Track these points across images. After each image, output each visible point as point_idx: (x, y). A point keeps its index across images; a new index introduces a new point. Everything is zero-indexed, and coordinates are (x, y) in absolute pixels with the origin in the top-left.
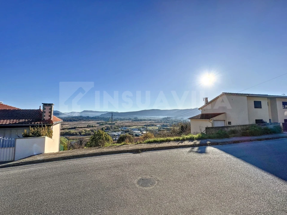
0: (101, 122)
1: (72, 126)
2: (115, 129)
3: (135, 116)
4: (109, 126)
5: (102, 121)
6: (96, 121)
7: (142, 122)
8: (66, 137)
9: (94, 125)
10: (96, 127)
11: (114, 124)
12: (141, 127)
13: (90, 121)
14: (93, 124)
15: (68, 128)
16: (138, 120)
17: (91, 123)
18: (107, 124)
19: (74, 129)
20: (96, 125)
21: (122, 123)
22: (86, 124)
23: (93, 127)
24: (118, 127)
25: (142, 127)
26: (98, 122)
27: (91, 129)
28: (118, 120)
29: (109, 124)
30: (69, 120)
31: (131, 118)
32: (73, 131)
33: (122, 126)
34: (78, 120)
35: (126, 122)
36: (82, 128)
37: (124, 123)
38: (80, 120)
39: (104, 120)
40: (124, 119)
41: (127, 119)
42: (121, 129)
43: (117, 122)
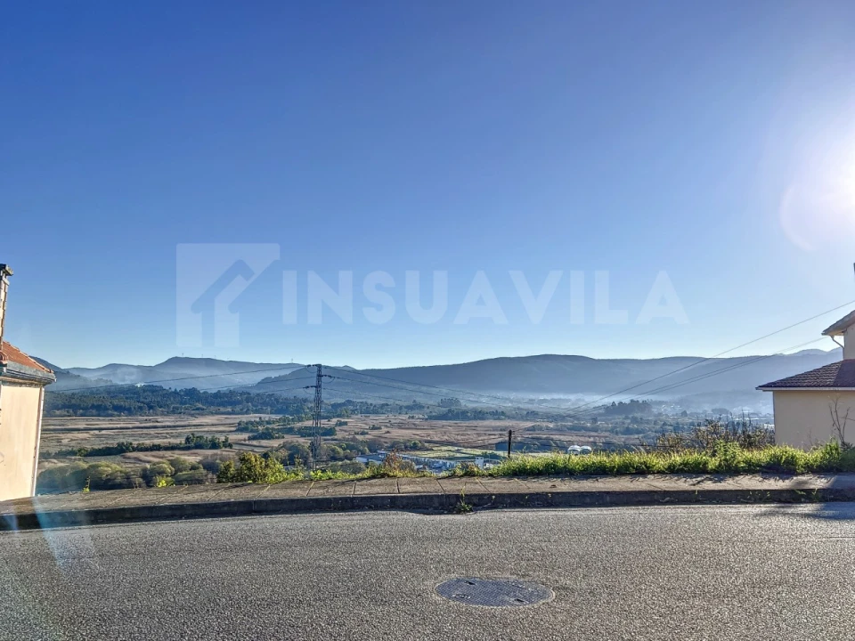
0: (261, 422)
1: (107, 437)
2: (334, 459)
3: (444, 391)
4: (304, 442)
5: (266, 417)
6: (233, 413)
7: (486, 423)
9: (222, 438)
11: (330, 432)
12: (478, 452)
13: (201, 412)
14: (214, 429)
15: (88, 447)
16: (463, 415)
17: (209, 423)
18: (290, 431)
19: (118, 458)
20: (233, 437)
21: (374, 428)
22: (180, 430)
23: (214, 445)
24: (351, 448)
25: (485, 456)
26: (245, 418)
27: (206, 457)
28: (353, 412)
29: (303, 433)
30: (93, 407)
31: (421, 399)
32: (109, 466)
33: (373, 447)
34: (140, 408)
35: (393, 421)
36: (161, 453)
37: (384, 429)
38: (151, 408)
39: (277, 412)
40: (383, 405)
41: (401, 408)
42: (365, 460)
43: (346, 423)
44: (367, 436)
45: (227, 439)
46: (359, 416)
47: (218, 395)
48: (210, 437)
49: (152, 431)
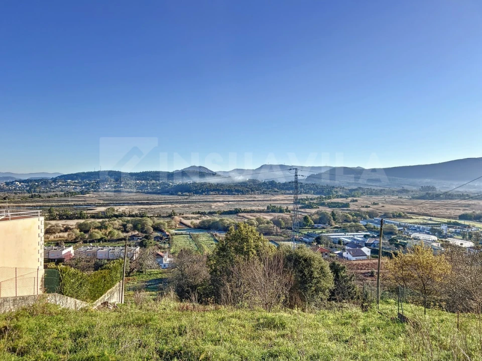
0: (307, 200)
1: (232, 205)
2: (346, 221)
3: (427, 181)
4: (328, 211)
5: (310, 196)
6: (293, 194)
7: (454, 201)
8: (213, 236)
10: (289, 211)
11: (347, 205)
12: (446, 220)
13: (276, 193)
14: (282, 202)
15: (222, 210)
16: (437, 197)
17: (280, 199)
18: (323, 204)
19: (235, 216)
20: (291, 207)
21: (374, 204)
22: (265, 202)
23: (281, 211)
24: (356, 215)
25: (449, 223)
26: (299, 197)
27: (275, 217)
28: (362, 194)
29: (330, 205)
30: (226, 190)
31: (406, 187)
32: (229, 220)
33: (372, 215)
34: (248, 191)
35: (387, 200)
36: (255, 214)
37: (381, 205)
38: (252, 191)
39: (317, 194)
40: (381, 190)
41: (393, 192)
42: (365, 223)
43: (356, 201)
44: (369, 209)
45: (287, 208)
46: (366, 197)
47: (284, 184)
48: (279, 206)
49: (252, 203)
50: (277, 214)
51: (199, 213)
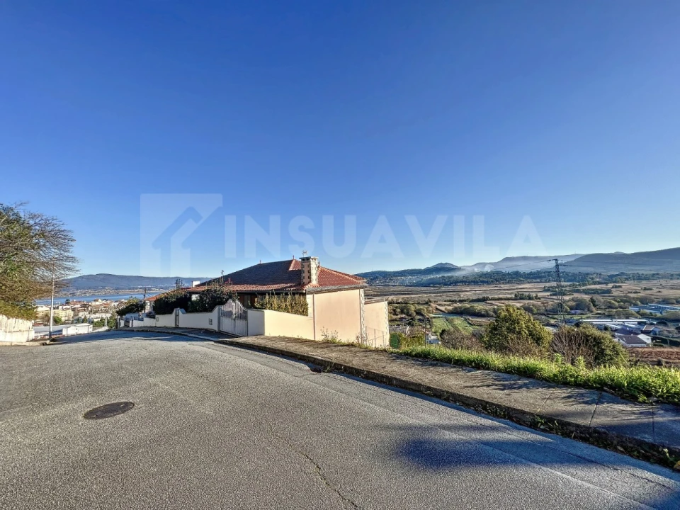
0: (557, 287)
1: (479, 294)
2: (610, 307)
4: (586, 297)
5: (561, 284)
6: (541, 282)
8: (466, 320)
9: (534, 295)
10: (539, 298)
11: (609, 291)
13: (521, 282)
14: (530, 290)
15: (471, 298)
17: (526, 287)
18: (578, 291)
19: (484, 303)
20: (540, 295)
21: (645, 289)
22: (512, 291)
23: (530, 298)
24: (625, 302)
26: (548, 285)
27: (525, 304)
28: (627, 279)
29: (586, 292)
30: (472, 281)
32: (479, 307)
33: (644, 301)
34: (493, 281)
35: (663, 285)
36: (503, 301)
37: (655, 290)
38: (497, 281)
39: (568, 281)
40: (654, 274)
41: (672, 275)
42: (637, 309)
43: (620, 287)
44: (639, 294)
45: (537, 296)
46: (632, 281)
47: (531, 274)
48: (527, 294)
49: (499, 292)
50: (527, 302)
51: (450, 301)
